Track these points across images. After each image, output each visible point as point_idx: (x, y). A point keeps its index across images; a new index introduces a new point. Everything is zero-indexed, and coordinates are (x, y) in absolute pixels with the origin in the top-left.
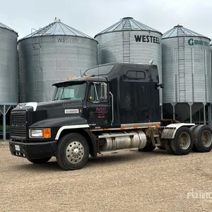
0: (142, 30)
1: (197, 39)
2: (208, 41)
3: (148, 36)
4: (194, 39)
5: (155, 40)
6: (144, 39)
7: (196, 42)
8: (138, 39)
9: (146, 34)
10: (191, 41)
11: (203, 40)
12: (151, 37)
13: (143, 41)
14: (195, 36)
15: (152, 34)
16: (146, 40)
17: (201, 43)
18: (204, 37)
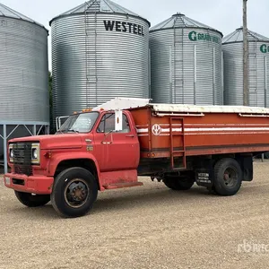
0: (114, 13)
1: (202, 32)
2: (219, 36)
3: (124, 23)
4: (198, 31)
5: (137, 30)
6: (117, 26)
7: (201, 37)
8: (109, 26)
9: (122, 19)
10: (193, 35)
11: (211, 34)
12: (130, 24)
13: (117, 30)
14: (198, 28)
15: (132, 20)
16: (122, 28)
17: (208, 38)
18: (213, 30)
